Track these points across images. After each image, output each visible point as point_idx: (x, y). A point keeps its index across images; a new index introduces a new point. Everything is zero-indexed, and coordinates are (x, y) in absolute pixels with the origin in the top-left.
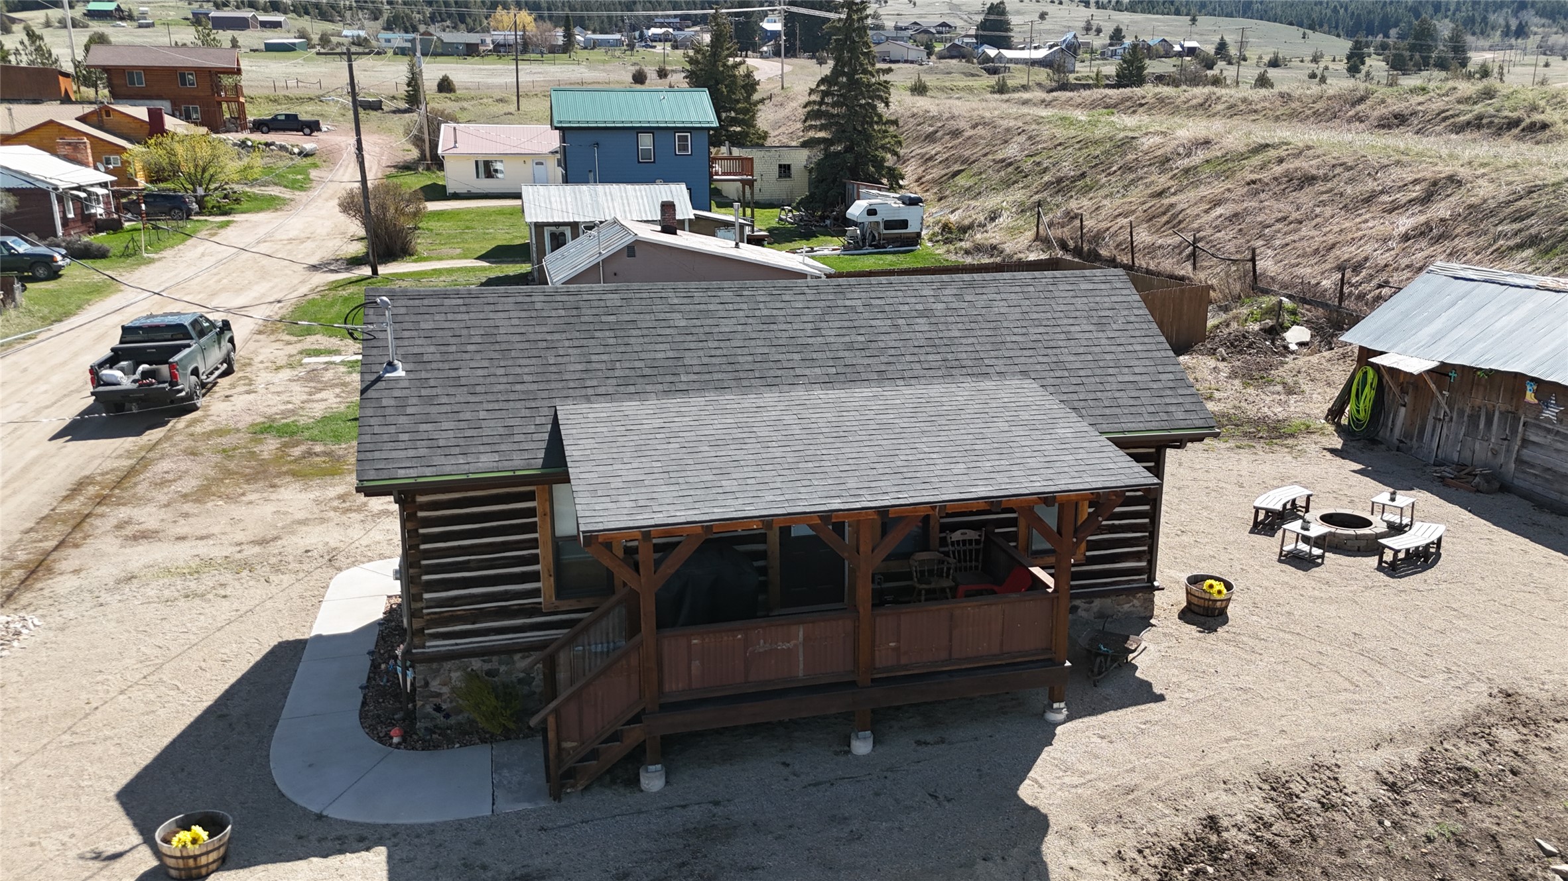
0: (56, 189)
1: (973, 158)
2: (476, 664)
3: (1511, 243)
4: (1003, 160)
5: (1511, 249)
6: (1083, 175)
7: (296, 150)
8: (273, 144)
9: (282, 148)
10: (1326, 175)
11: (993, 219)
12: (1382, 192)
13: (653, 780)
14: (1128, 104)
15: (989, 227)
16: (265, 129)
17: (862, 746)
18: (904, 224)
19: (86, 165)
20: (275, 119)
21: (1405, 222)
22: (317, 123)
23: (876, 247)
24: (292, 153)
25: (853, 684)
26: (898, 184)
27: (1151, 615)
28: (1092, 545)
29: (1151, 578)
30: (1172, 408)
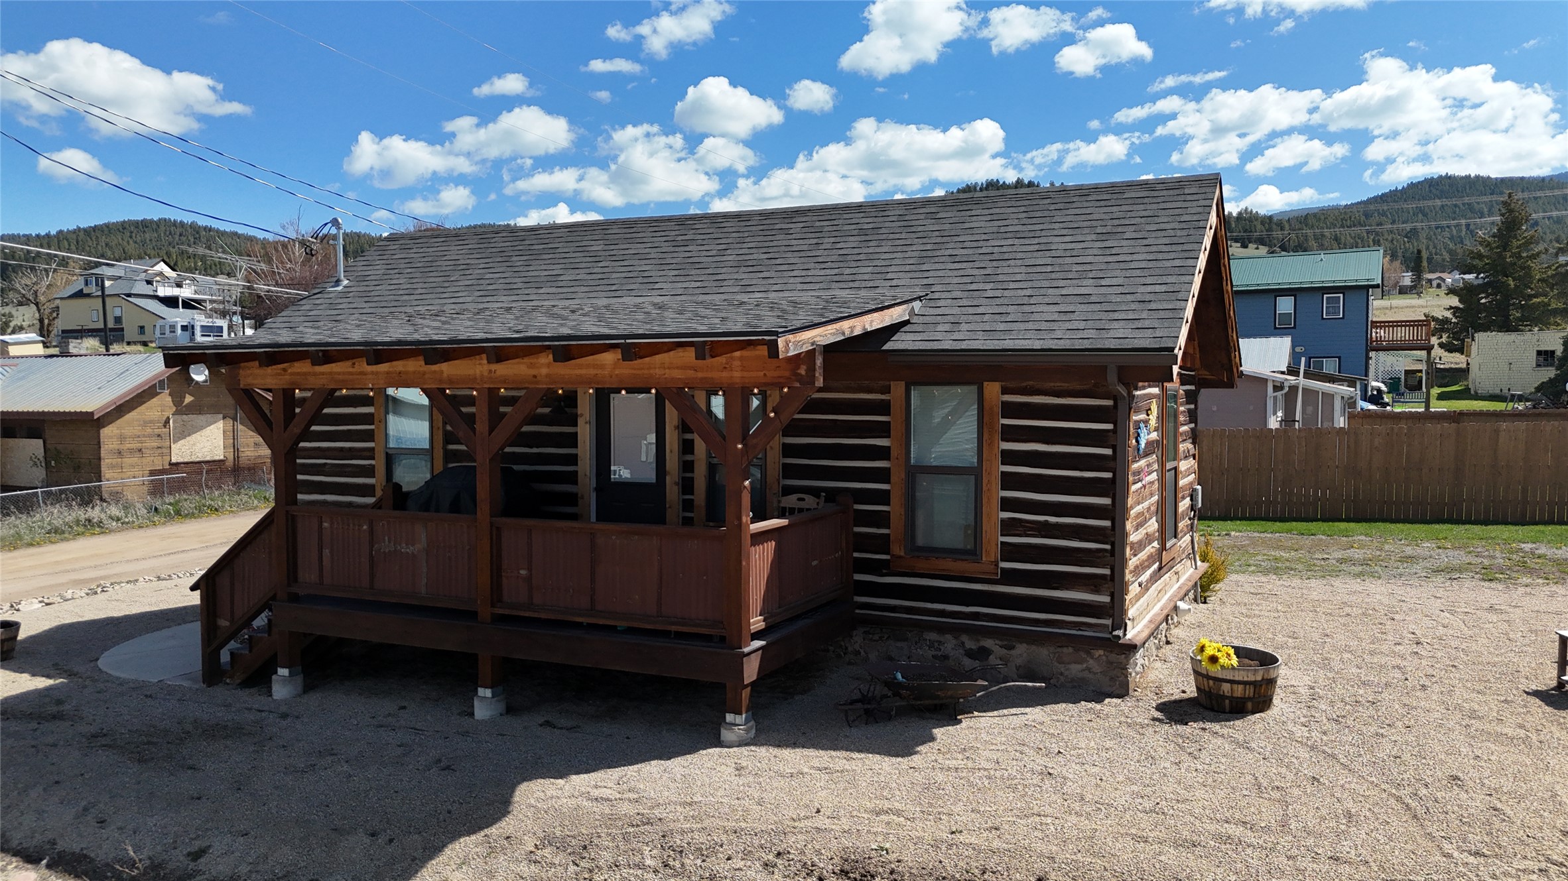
13: (282, 686)
17: (484, 707)
27: (1122, 692)
28: (1010, 552)
29: (1121, 623)
30: (1115, 325)
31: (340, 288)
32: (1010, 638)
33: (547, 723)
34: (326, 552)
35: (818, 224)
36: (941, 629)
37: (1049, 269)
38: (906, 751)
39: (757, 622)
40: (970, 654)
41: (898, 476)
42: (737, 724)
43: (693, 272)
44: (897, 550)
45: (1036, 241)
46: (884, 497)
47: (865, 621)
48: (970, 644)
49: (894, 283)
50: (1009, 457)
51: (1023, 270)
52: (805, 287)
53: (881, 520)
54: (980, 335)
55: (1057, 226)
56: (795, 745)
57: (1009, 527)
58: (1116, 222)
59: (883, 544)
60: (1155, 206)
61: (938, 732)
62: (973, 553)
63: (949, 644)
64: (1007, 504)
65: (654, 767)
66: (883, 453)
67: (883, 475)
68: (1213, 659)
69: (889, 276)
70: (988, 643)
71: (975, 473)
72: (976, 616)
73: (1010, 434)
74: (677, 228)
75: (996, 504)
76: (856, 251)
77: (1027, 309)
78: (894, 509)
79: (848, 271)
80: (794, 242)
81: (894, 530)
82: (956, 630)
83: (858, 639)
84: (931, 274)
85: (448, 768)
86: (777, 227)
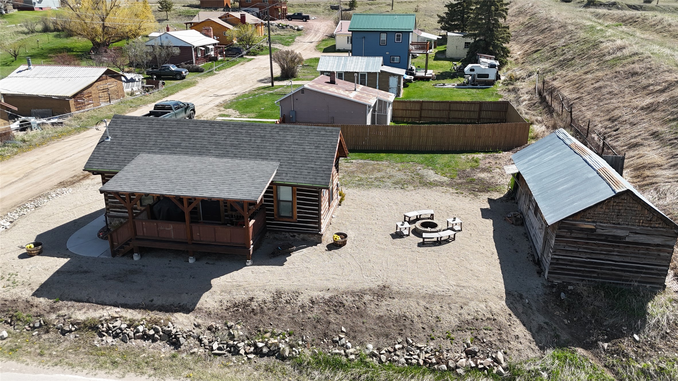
0: (194, 47)
1: (547, 44)
2: (122, 220)
3: (672, 118)
4: (553, 47)
5: (670, 120)
6: (573, 59)
7: (296, 28)
8: (288, 26)
9: (291, 27)
10: (642, 72)
11: (529, 76)
12: (652, 85)
13: (136, 257)
14: (630, 20)
15: (527, 79)
16: (290, 19)
17: (191, 260)
18: (487, 76)
19: (210, 37)
20: (294, 15)
21: (649, 100)
22: (308, 16)
23: (473, 85)
24: (294, 29)
25: (187, 243)
26: (507, 55)
27: (320, 243)
28: (299, 217)
29: (320, 231)
30: (318, 177)
31: (109, 140)
32: (299, 233)
33: (207, 263)
34: (145, 229)
35: (249, 131)
36: (286, 232)
37: (305, 157)
38: (282, 265)
39: (251, 242)
40: (291, 236)
41: (275, 202)
42: (249, 262)
43: (219, 147)
44: (276, 217)
45: (302, 147)
46: (272, 206)
47: (269, 230)
48: (291, 234)
49: (272, 158)
50: (298, 199)
51: (299, 157)
52: (250, 156)
53: (272, 210)
54: (292, 178)
55: (306, 142)
56: (261, 265)
57: (298, 212)
58: (318, 143)
59: (273, 215)
60: (326, 138)
61: (287, 258)
62: (292, 217)
63: (287, 235)
64: (298, 208)
65: (235, 273)
66: (272, 197)
67: (272, 202)
68: (336, 239)
69: (270, 155)
70: (295, 234)
71: (292, 202)
72: (293, 229)
73: (298, 194)
74: (210, 126)
75: (296, 208)
76: (261, 144)
77: (301, 171)
78: (275, 208)
79: (260, 152)
80: (244, 138)
81: (275, 212)
82: (288, 232)
83: (268, 234)
84: (280, 156)
85: (193, 278)
86: (239, 130)
